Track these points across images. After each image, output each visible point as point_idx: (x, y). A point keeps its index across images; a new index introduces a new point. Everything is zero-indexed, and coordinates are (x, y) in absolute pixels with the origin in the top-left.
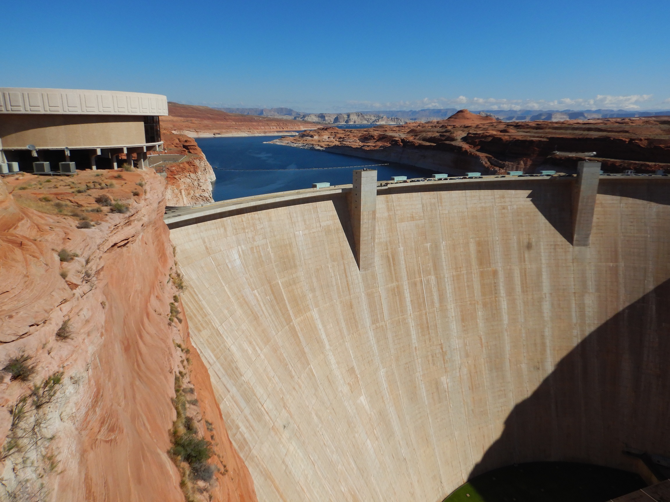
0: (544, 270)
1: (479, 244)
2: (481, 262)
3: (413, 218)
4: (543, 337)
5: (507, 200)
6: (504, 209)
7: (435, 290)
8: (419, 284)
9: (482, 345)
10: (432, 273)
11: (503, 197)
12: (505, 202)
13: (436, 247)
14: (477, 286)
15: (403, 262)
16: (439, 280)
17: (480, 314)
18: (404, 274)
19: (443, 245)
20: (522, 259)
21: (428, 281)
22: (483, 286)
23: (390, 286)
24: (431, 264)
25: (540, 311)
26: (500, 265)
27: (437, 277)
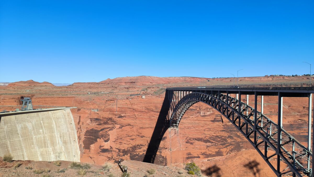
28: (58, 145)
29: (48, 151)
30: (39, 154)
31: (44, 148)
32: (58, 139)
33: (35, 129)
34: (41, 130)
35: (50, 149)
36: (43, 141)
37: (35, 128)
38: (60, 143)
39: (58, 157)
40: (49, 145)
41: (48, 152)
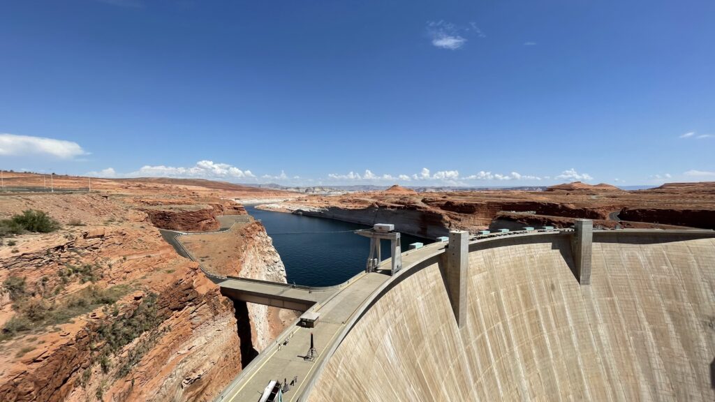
0: (566, 307)
1: (522, 288)
2: (526, 305)
3: (480, 271)
4: (578, 367)
5: (532, 250)
6: (531, 257)
7: (503, 335)
8: (494, 332)
9: (541, 382)
10: (500, 319)
11: (529, 248)
12: (531, 252)
13: (498, 295)
14: (528, 326)
15: (481, 313)
16: (505, 325)
17: (534, 352)
18: (484, 324)
19: (501, 292)
20: (551, 300)
21: (498, 327)
22: (531, 324)
23: (477, 338)
24: (497, 311)
25: (571, 343)
26: (538, 305)
27: (503, 323)
28: (707, 303)
29: (684, 309)
30: (664, 310)
31: (674, 300)
32: (706, 292)
33: (653, 264)
34: (664, 267)
35: (688, 305)
36: (670, 287)
37: (652, 261)
38: (711, 300)
39: (710, 326)
40: (684, 297)
41: (683, 311)
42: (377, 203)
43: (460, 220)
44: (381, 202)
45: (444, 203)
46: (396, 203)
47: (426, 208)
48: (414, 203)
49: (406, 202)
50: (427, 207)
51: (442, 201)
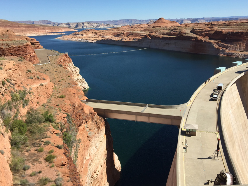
42: (149, 35)
43: (227, 47)
44: (153, 34)
45: (213, 32)
46: (167, 34)
47: (196, 38)
48: (185, 34)
49: (177, 33)
50: (198, 36)
51: (210, 30)
